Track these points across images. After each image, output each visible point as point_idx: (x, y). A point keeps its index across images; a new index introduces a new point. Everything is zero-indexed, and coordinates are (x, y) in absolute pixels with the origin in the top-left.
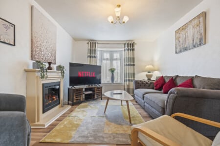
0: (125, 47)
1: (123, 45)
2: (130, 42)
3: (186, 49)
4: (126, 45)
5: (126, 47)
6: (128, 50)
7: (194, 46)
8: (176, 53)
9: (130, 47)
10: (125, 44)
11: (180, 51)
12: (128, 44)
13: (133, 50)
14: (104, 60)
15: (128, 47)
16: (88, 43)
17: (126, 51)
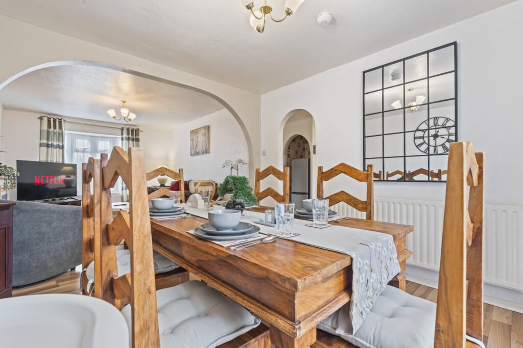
0: (122, 134)
1: (120, 131)
2: (132, 127)
3: (198, 154)
4: (125, 131)
5: (125, 135)
6: (128, 139)
7: (203, 153)
8: (191, 155)
9: (132, 135)
10: (122, 129)
11: (194, 155)
12: (128, 129)
13: (137, 140)
14: (77, 151)
15: (128, 134)
16: (41, 118)
17: (125, 141)
